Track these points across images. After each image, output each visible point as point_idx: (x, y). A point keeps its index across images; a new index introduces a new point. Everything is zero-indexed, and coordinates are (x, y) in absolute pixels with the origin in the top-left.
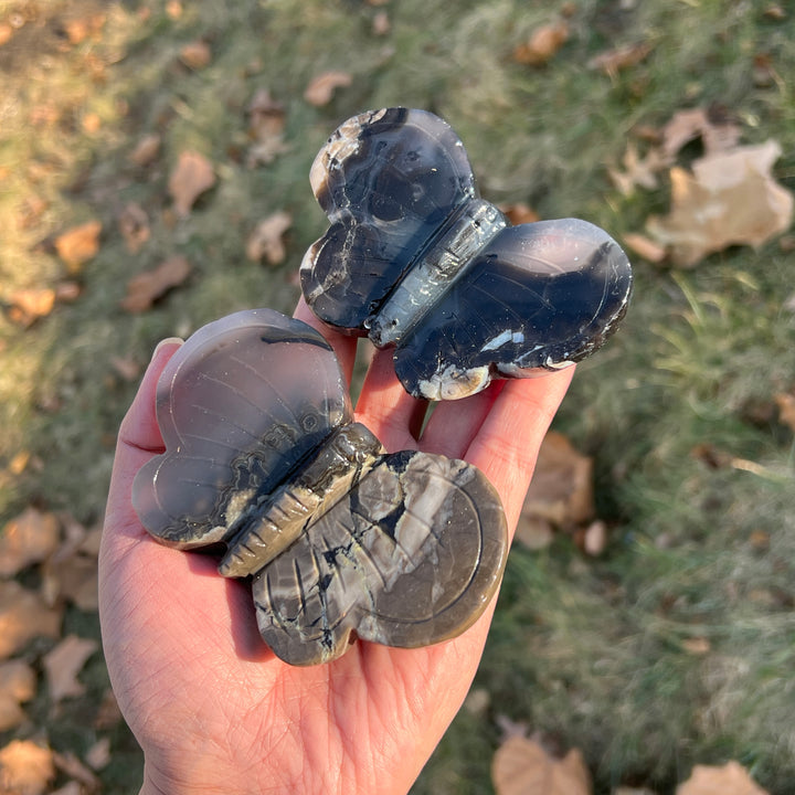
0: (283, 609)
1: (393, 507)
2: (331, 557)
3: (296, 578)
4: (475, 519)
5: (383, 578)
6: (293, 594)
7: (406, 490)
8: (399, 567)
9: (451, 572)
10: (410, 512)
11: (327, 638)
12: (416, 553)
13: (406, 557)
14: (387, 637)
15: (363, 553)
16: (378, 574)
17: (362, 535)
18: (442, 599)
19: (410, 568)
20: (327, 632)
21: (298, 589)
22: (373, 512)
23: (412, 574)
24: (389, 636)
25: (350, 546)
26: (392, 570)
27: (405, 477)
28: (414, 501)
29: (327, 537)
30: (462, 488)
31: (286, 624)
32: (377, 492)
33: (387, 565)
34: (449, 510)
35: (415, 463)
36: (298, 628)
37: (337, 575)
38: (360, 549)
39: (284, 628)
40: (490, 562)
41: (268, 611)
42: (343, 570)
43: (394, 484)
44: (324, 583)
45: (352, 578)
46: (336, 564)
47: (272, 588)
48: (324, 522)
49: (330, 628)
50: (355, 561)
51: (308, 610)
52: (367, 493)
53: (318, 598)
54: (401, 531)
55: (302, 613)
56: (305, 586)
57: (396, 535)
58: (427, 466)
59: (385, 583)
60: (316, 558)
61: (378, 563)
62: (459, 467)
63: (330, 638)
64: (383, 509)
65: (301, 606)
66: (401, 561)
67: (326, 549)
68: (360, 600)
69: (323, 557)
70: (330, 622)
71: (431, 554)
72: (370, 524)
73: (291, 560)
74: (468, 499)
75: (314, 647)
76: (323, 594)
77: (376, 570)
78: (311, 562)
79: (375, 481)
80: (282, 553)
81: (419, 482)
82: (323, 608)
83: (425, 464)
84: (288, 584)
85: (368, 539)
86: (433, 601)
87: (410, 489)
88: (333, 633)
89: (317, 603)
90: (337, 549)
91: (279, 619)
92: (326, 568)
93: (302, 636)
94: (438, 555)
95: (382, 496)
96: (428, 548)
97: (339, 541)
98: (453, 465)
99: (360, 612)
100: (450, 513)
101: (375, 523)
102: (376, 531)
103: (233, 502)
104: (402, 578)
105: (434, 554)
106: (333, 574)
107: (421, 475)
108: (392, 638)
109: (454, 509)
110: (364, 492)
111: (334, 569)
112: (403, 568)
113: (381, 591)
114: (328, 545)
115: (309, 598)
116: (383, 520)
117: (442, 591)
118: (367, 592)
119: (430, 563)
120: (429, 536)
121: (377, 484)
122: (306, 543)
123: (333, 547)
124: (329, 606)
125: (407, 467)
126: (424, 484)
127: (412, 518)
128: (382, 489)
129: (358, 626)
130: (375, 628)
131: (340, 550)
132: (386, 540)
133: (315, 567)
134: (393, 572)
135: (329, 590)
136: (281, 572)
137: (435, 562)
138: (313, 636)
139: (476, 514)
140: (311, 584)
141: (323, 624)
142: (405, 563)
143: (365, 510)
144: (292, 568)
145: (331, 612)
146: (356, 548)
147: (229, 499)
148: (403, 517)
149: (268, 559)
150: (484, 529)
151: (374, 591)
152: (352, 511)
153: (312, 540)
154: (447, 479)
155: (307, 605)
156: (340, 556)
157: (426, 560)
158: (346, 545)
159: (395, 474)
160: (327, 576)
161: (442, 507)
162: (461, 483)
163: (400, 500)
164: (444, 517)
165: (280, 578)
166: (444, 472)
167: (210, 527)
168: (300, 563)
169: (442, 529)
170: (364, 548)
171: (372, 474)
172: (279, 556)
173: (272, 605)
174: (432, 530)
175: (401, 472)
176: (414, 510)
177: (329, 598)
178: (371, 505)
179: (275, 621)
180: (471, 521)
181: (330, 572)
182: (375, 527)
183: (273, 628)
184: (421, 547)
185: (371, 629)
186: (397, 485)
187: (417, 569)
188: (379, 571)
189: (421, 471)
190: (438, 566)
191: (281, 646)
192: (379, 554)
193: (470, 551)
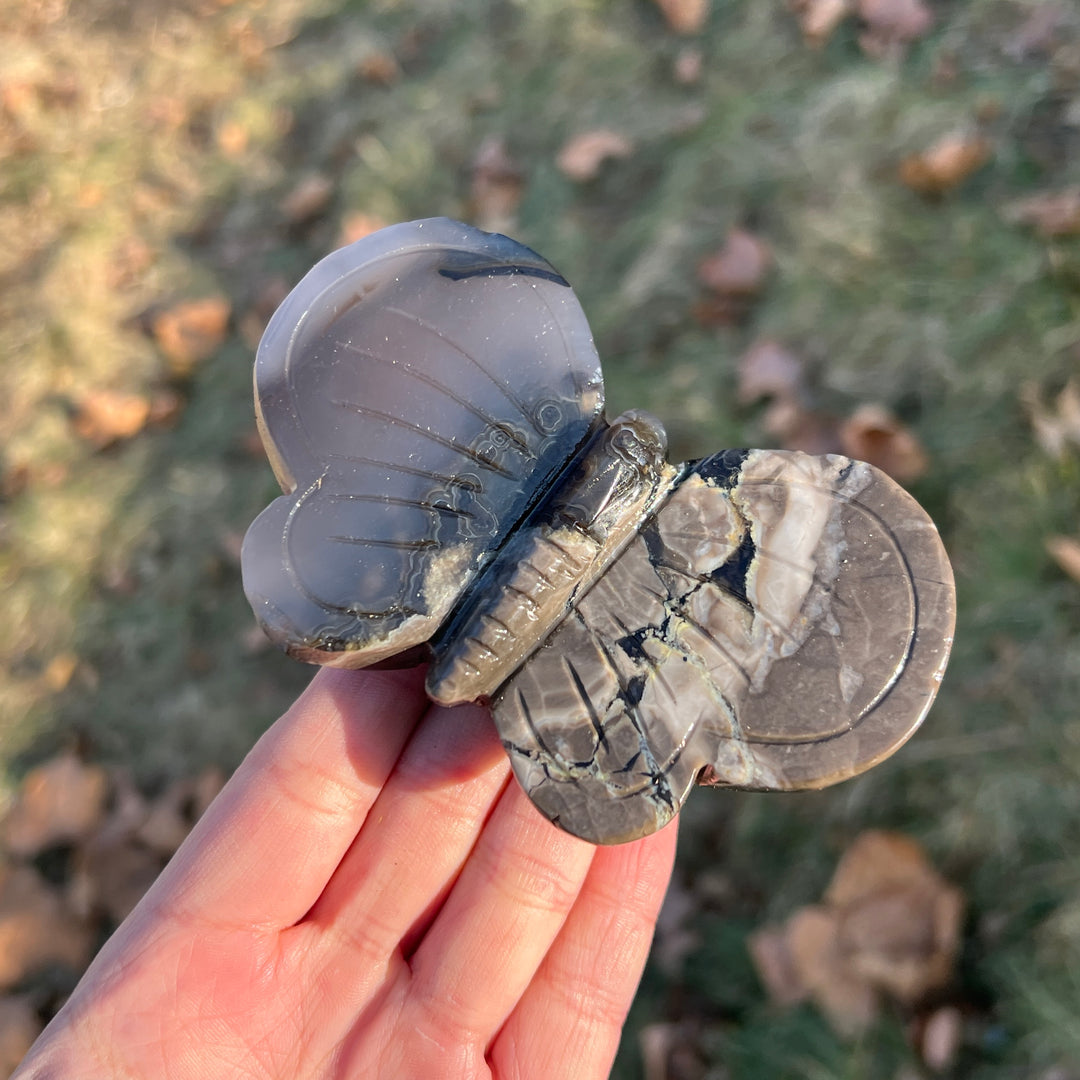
0: (564, 747)
1: (730, 549)
2: (634, 645)
3: (576, 691)
4: (889, 549)
5: (743, 670)
6: (577, 718)
7: (749, 516)
8: (768, 648)
9: (868, 646)
10: (764, 552)
11: (660, 789)
12: (794, 621)
13: (777, 629)
14: (774, 773)
15: (694, 632)
16: (730, 665)
17: (683, 601)
18: (861, 694)
19: (788, 648)
20: (657, 778)
21: (583, 709)
22: (695, 560)
23: (797, 657)
24: (778, 768)
25: (666, 622)
26: (756, 655)
27: (742, 494)
28: (769, 531)
29: (618, 612)
30: (854, 501)
31: (576, 773)
32: (697, 525)
33: (742, 647)
34: (840, 540)
35: (753, 468)
36: (600, 776)
37: (653, 676)
38: (686, 625)
39: (573, 780)
40: (936, 620)
41: (534, 754)
42: (662, 667)
43: (723, 507)
44: (632, 692)
45: (685, 679)
46: (647, 657)
47: (532, 713)
48: (606, 588)
49: (662, 769)
50: (684, 648)
51: (614, 744)
52: (676, 530)
53: (627, 720)
54: (758, 585)
55: (602, 749)
56: (596, 702)
57: (750, 594)
58: (778, 471)
59: (748, 678)
60: (606, 651)
61: (727, 646)
62: (838, 467)
63: (666, 787)
64: (714, 553)
65: (596, 737)
66: (769, 637)
67: (622, 634)
68: (708, 714)
69: (620, 649)
70: (659, 758)
71: (824, 619)
72: (694, 583)
73: (557, 658)
74: (871, 518)
75: (640, 807)
76: (634, 711)
77: (725, 659)
78: (599, 660)
79: (685, 506)
80: (538, 650)
81: (769, 498)
82: (641, 737)
83: (772, 467)
84: (559, 702)
85: (699, 605)
86: (846, 699)
87: (756, 514)
88: (669, 777)
89: (626, 729)
90: (643, 630)
91: (560, 766)
92: (630, 667)
93: (612, 791)
94: (838, 619)
95: (707, 532)
96: (814, 610)
97: (643, 617)
98: (826, 464)
99: (713, 736)
100: (843, 546)
101: (704, 578)
102: (710, 592)
103: (434, 568)
104: (778, 667)
105: (830, 618)
106: (645, 676)
107: (770, 488)
108: (785, 771)
109: (847, 537)
110: (668, 526)
111: (645, 665)
112: (777, 649)
113: (744, 694)
114: (622, 625)
115: (608, 723)
116: (716, 573)
117: (858, 679)
118: (718, 699)
119: (828, 636)
120: (812, 589)
121: (691, 511)
122: (581, 628)
123: (633, 628)
124: (653, 731)
125: (741, 477)
126: (779, 502)
127: (772, 562)
128: (703, 518)
129: (715, 758)
130: (748, 759)
131: (649, 633)
132: (731, 605)
133: (607, 667)
134: (759, 659)
135: (645, 704)
136: (545, 684)
137: (834, 631)
138: (633, 788)
139: (891, 542)
140: (607, 696)
141: (647, 763)
142: (778, 640)
143: (681, 559)
144: (563, 674)
145: (657, 742)
146: (678, 627)
147: (427, 564)
148: (755, 563)
149: (514, 663)
150: (913, 565)
151: (732, 696)
152: (655, 563)
153: (590, 621)
154: (819, 490)
155: (609, 734)
156: (651, 643)
157: (816, 630)
158: (659, 622)
159: (720, 491)
160: (634, 680)
161: (826, 536)
162: (850, 493)
163: (742, 533)
164: (832, 554)
165: (543, 694)
166: (812, 477)
167: (398, 618)
168: (578, 664)
169: (835, 574)
170: (694, 623)
171: (678, 496)
172: (533, 656)
173: (541, 742)
174: (816, 578)
175: (730, 486)
176: (773, 548)
177: (647, 717)
178: (689, 549)
179: (552, 769)
180: (885, 555)
181: (638, 672)
182: (706, 586)
183: (551, 783)
184: (803, 609)
185: (740, 760)
186: (730, 510)
187: (802, 647)
188: (734, 661)
189: (767, 481)
190: (841, 637)
191: (574, 812)
192: (724, 631)
193: (896, 606)
